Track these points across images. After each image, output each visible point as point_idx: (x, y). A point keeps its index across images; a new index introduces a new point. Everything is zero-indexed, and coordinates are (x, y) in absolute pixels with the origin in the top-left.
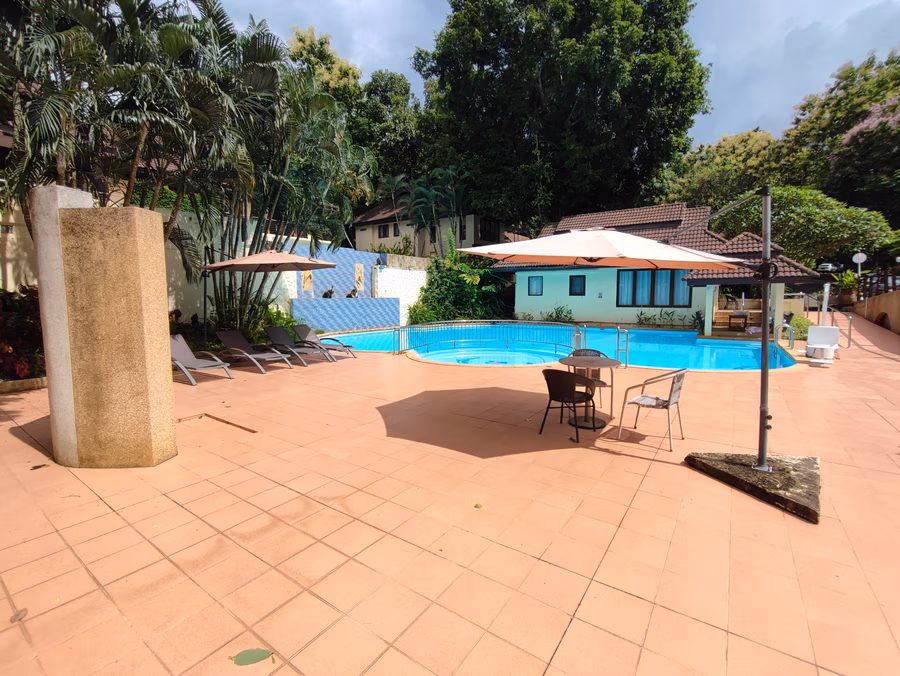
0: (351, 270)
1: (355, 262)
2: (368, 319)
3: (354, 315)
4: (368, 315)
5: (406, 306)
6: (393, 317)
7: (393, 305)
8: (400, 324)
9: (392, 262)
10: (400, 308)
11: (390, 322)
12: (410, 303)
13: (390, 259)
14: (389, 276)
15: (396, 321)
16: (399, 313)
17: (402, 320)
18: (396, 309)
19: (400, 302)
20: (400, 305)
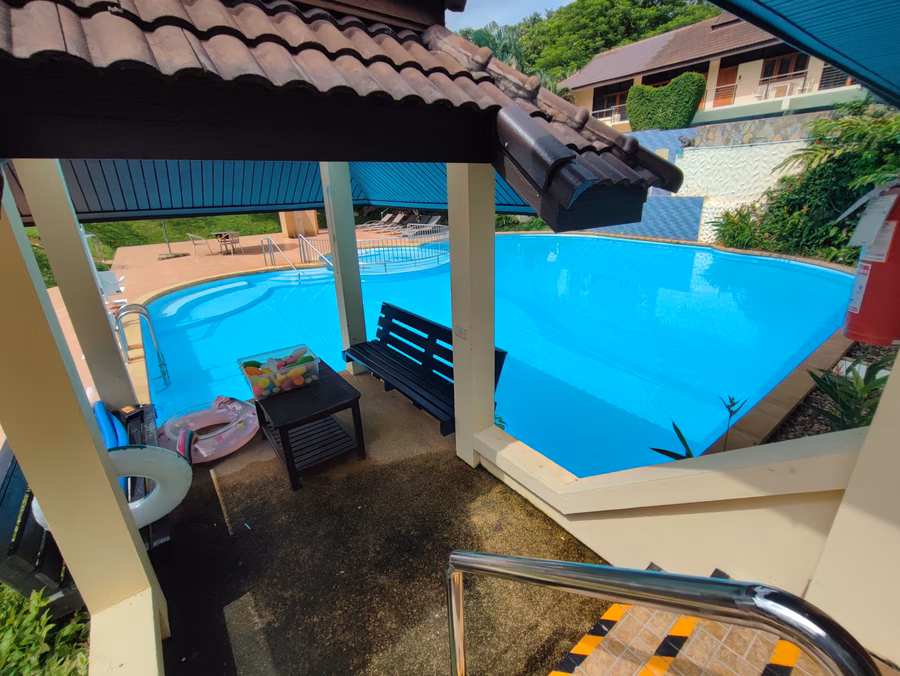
1: (656, 148)
5: (722, 210)
6: (685, 226)
7: (688, 208)
8: (700, 238)
9: (708, 139)
10: (703, 215)
11: (678, 233)
12: (732, 206)
13: (702, 135)
14: (697, 164)
15: (690, 234)
16: (698, 221)
17: (707, 234)
18: (693, 214)
19: (706, 205)
20: (704, 210)
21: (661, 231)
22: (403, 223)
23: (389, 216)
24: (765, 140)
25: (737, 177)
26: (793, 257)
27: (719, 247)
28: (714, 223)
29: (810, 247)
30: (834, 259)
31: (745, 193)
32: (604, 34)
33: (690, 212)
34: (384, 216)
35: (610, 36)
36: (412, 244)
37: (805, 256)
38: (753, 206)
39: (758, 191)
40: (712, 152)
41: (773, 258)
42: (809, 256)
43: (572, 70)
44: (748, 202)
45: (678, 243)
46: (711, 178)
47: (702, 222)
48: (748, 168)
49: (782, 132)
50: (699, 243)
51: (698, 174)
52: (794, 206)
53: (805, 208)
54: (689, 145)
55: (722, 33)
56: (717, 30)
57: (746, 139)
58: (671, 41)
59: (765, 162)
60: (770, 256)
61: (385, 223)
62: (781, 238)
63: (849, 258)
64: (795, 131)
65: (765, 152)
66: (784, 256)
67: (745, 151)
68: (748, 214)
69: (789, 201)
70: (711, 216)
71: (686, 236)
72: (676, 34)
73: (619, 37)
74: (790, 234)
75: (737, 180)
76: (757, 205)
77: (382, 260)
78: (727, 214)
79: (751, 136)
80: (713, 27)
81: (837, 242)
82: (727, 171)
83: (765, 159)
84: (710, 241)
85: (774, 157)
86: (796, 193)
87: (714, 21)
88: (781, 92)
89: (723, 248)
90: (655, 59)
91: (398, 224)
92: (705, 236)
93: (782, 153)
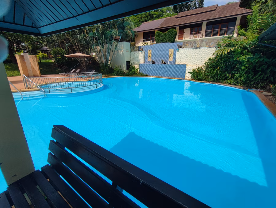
0: (167, 52)
1: (169, 48)
2: (167, 73)
3: (160, 71)
4: (167, 71)
5: (192, 69)
6: (181, 74)
7: (181, 68)
8: (186, 78)
9: (186, 46)
10: (186, 70)
11: (179, 76)
12: (196, 67)
13: (184, 45)
14: (183, 54)
15: (183, 76)
16: (185, 72)
17: (188, 76)
18: (183, 70)
19: (187, 67)
20: (187, 68)
21: (173, 75)
22: (80, 72)
23: (74, 70)
24: (204, 47)
25: (195, 58)
26: (217, 83)
27: (193, 80)
28: (190, 73)
29: (221, 80)
30: (230, 84)
31: (198, 64)
32: (144, 18)
33: (182, 69)
34: (72, 70)
35: (146, 18)
36: (84, 80)
37: (220, 83)
38: (202, 67)
39: (202, 62)
40: (188, 50)
41: (211, 84)
42: (222, 83)
43: (136, 27)
44: (200, 66)
45: (179, 79)
46: (188, 58)
47: (186, 72)
48: (199, 55)
49: (209, 44)
50: (186, 79)
51: (184, 57)
52: (215, 67)
53: (219, 68)
54: (180, 48)
55: (179, 20)
56: (177, 19)
57: (198, 46)
58: (164, 21)
59: (204, 53)
60: (209, 83)
61: (72, 73)
62: (212, 77)
63: (235, 83)
64: (212, 44)
65: (204, 51)
66: (214, 83)
67: (198, 50)
68: (200, 70)
69: (213, 66)
70: (189, 71)
71: (182, 77)
72: (166, 19)
73: (149, 19)
74: (214, 76)
75: (196, 59)
76: (203, 67)
77: (70, 87)
78: (194, 70)
79: (199, 45)
80: (176, 18)
81: (229, 78)
82: (193, 56)
83: (204, 52)
84: (189, 79)
85: (206, 52)
86: (215, 63)
87: (176, 16)
88: (196, 37)
89: (194, 81)
90: (161, 25)
91: (78, 73)
92: (187, 77)
93: (209, 51)
